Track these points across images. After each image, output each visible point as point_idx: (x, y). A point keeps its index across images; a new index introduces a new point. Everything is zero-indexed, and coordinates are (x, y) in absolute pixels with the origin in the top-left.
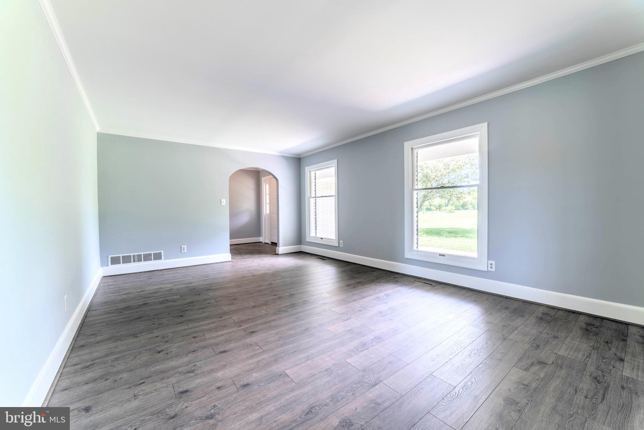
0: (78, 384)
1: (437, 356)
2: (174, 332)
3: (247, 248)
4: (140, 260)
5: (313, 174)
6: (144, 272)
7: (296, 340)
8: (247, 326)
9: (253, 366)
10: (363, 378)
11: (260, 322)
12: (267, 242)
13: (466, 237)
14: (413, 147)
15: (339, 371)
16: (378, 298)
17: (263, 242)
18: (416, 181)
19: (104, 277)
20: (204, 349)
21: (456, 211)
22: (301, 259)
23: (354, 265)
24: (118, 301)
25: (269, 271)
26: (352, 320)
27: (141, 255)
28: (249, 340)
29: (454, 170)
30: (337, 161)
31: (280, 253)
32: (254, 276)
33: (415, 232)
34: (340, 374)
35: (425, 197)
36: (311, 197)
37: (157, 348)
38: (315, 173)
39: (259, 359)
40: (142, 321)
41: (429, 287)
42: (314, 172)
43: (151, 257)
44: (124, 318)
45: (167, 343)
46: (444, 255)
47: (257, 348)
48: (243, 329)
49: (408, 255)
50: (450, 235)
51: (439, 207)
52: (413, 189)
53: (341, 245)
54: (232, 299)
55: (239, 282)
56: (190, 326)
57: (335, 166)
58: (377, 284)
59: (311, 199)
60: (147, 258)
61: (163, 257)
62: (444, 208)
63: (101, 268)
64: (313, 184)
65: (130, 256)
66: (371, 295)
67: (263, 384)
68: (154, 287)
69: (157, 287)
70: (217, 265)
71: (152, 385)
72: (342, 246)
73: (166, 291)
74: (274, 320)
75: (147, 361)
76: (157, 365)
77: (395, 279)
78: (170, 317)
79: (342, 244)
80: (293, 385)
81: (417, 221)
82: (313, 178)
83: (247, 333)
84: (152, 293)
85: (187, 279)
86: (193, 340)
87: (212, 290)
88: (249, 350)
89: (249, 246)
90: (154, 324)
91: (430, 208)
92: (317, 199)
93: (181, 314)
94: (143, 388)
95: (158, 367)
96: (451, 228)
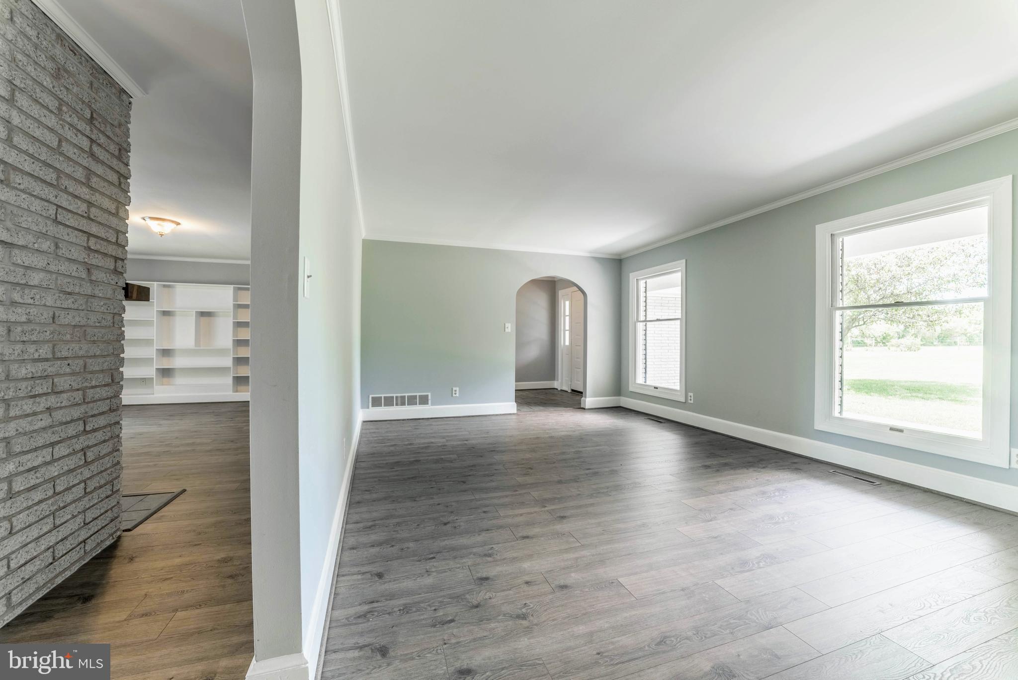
0: (365, 546)
1: (891, 607)
2: (458, 501)
3: (537, 396)
4: (403, 404)
5: (642, 284)
6: (408, 420)
7: (629, 538)
8: (553, 507)
9: (570, 563)
10: (747, 612)
11: (571, 504)
12: (565, 388)
13: (952, 400)
14: (834, 233)
15: (704, 595)
16: (764, 493)
17: (559, 389)
18: (841, 293)
19: (364, 422)
20: (500, 530)
21: (923, 347)
22: (622, 419)
23: (714, 435)
24: (386, 453)
25: (574, 433)
26: (719, 521)
27: (405, 396)
28: (559, 527)
29: (921, 269)
30: (685, 262)
31: (586, 407)
32: (552, 437)
33: (837, 385)
34: (707, 599)
35: (854, 320)
36: (638, 321)
37: (441, 519)
38: (646, 283)
39: (576, 555)
40: (418, 482)
41: (867, 486)
42: (644, 281)
43: (416, 400)
44: (397, 476)
45: (453, 514)
46: (901, 431)
47: (572, 539)
48: (548, 511)
49: (820, 424)
50: (910, 395)
51: (884, 340)
52: (833, 307)
53: (691, 400)
54: (528, 468)
55: (533, 444)
56: (477, 497)
57: (681, 271)
58: (759, 470)
59: (638, 323)
60: (412, 401)
61: (430, 402)
62: (894, 341)
63: (361, 410)
64: (642, 299)
65: (393, 397)
66: (749, 487)
67: (587, 590)
68: (423, 441)
69: (427, 441)
70: (498, 417)
71: (444, 563)
72: (692, 402)
73: (439, 446)
74: (592, 505)
75: (433, 532)
76: (445, 540)
77: (796, 466)
78: (450, 481)
79: (692, 398)
80: (632, 599)
81: (841, 365)
82: (642, 289)
83: (555, 517)
84: (423, 448)
85: (461, 433)
86: (483, 515)
87: (498, 452)
88: (561, 541)
89: (537, 393)
90: (432, 488)
91: (862, 341)
92: (648, 323)
93: (463, 480)
94: (435, 564)
95: (446, 542)
96: (911, 382)
